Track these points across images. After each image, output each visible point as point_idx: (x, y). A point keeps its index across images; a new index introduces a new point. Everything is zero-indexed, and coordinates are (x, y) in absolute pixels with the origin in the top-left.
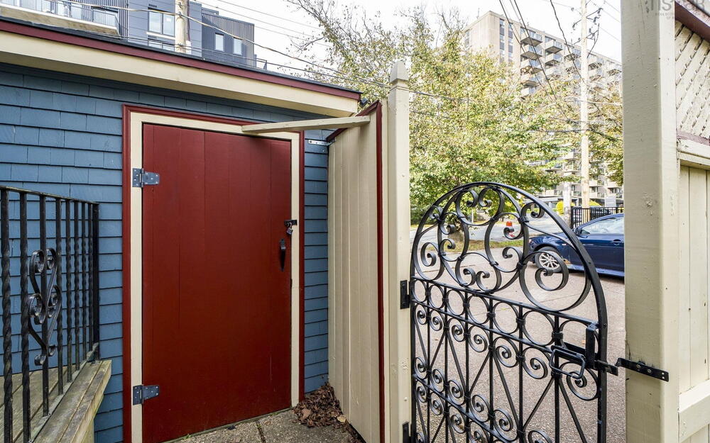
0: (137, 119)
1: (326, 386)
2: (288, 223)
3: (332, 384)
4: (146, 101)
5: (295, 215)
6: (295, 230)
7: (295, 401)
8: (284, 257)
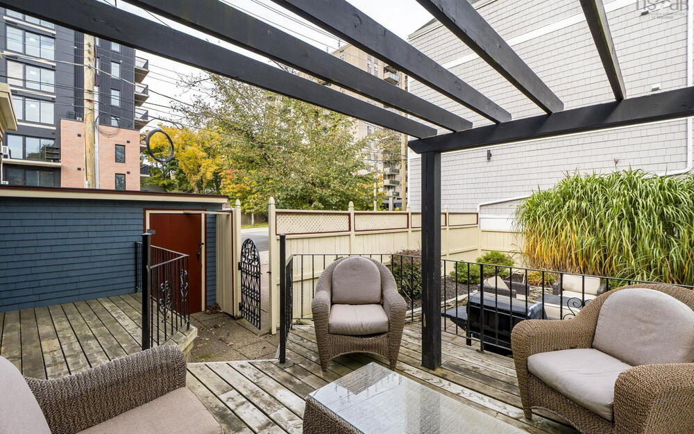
0: (148, 213)
1: (216, 304)
2: (200, 244)
3: (217, 302)
4: (151, 207)
5: (203, 241)
6: (203, 247)
7: (203, 309)
8: (199, 257)
